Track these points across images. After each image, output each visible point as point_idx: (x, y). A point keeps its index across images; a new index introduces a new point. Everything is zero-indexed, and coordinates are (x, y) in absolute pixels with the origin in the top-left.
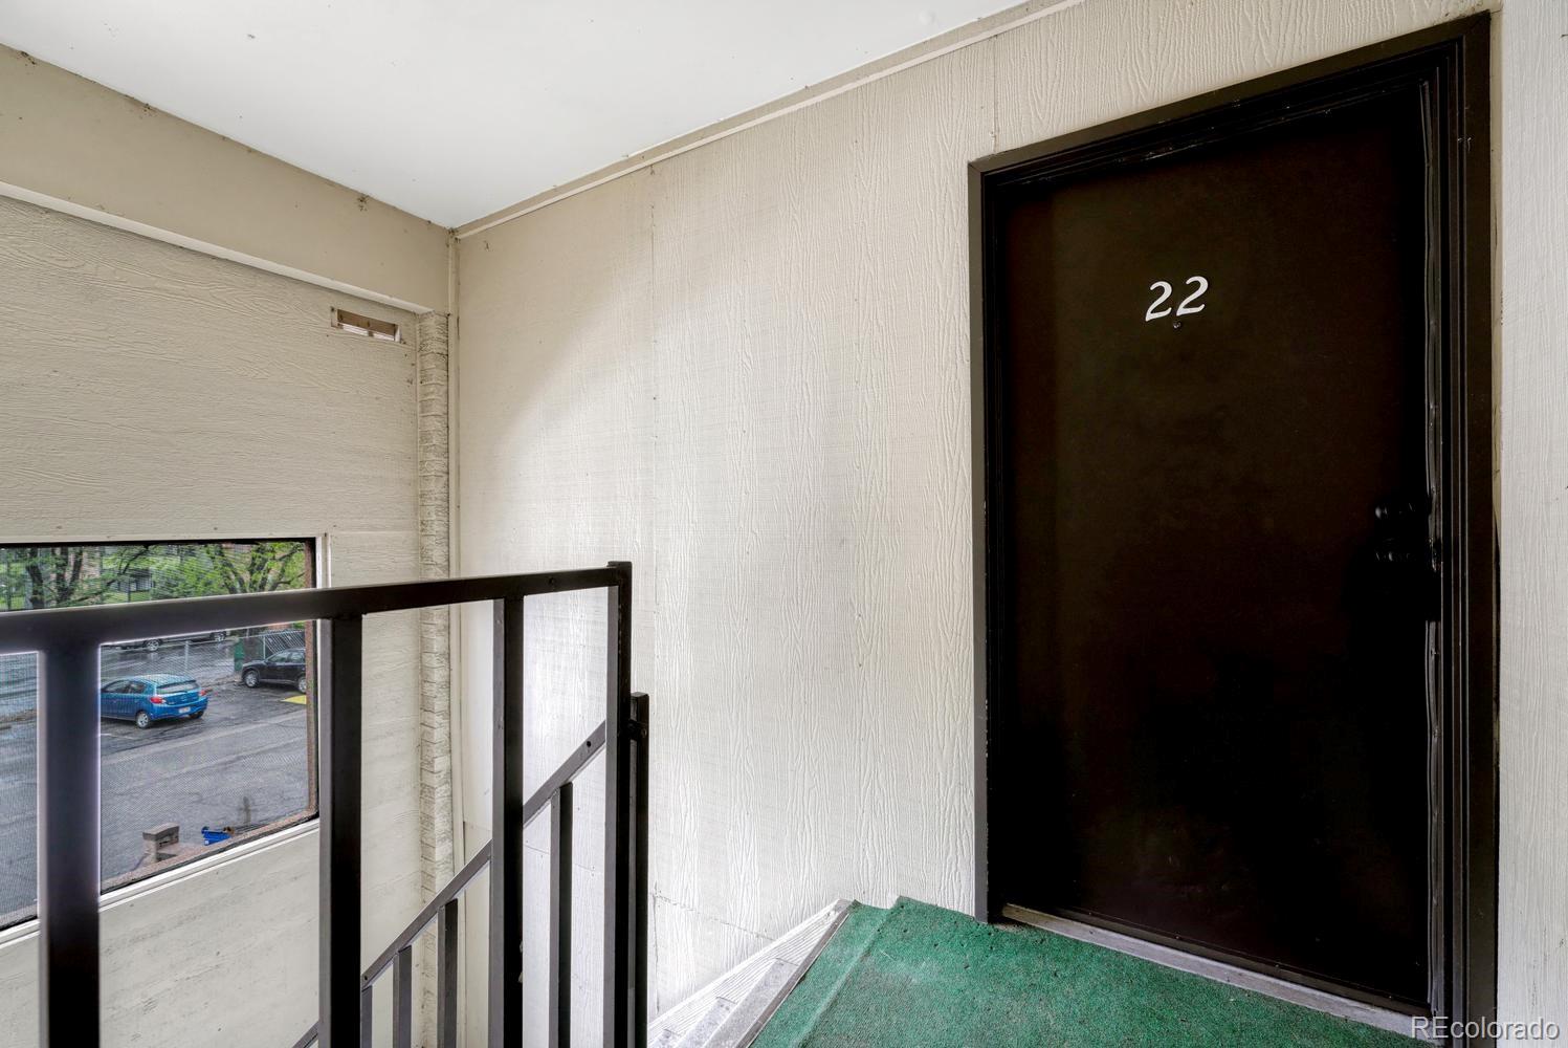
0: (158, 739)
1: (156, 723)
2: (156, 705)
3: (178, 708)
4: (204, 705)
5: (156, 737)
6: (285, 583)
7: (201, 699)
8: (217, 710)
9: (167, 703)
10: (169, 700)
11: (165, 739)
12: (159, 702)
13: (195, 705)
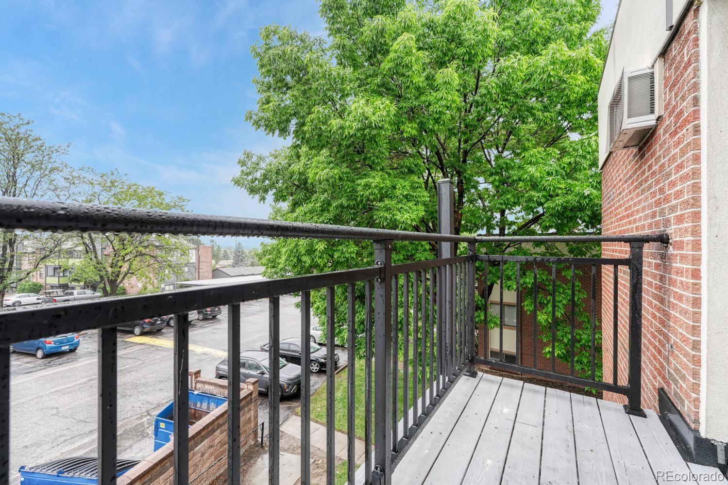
0: (46, 366)
1: (46, 356)
2: (47, 345)
3: (61, 347)
4: (78, 344)
5: (45, 365)
6: (131, 273)
7: (75, 341)
8: (86, 346)
9: (55, 344)
10: (55, 342)
11: (50, 366)
12: (50, 343)
13: (72, 345)
